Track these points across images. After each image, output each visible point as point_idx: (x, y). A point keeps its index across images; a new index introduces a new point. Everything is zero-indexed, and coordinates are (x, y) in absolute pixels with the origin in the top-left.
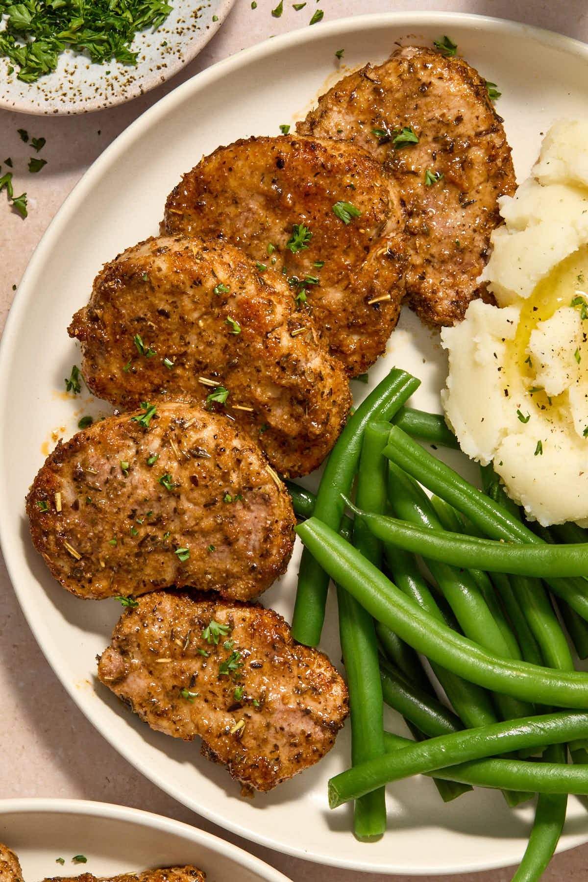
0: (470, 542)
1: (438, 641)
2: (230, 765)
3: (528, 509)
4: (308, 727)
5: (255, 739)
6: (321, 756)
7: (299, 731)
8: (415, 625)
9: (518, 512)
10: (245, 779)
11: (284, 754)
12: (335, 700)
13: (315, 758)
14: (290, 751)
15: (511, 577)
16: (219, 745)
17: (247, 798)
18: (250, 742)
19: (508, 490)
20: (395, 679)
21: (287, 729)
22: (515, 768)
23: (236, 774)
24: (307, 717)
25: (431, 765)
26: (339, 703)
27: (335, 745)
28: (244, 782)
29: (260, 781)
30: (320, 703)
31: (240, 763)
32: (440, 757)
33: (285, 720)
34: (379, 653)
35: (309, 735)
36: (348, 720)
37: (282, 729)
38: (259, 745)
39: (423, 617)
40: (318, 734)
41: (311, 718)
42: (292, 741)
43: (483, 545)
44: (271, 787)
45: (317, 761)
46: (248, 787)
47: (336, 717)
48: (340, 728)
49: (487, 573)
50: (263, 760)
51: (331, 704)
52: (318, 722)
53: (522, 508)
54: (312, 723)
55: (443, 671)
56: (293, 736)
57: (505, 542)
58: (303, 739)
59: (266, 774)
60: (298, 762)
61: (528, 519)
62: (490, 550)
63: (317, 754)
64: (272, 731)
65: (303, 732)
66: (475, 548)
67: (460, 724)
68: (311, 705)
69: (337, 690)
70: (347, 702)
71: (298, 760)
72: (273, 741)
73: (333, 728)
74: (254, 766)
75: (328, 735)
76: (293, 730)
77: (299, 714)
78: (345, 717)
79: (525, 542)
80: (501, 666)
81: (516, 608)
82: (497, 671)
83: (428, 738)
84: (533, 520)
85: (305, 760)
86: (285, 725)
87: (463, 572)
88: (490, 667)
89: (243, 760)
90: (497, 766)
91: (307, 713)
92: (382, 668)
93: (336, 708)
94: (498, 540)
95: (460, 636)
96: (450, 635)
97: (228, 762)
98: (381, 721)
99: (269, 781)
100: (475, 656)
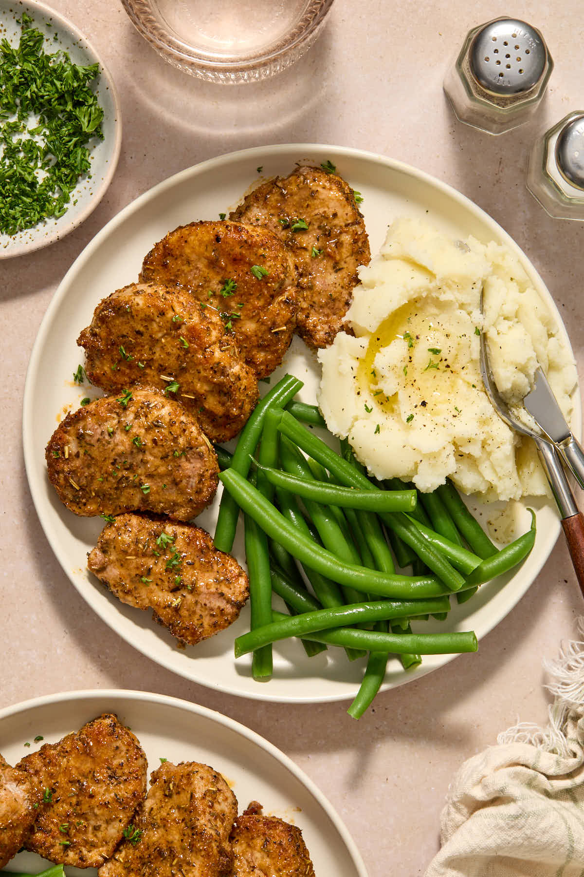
0: (331, 488)
1: (307, 550)
2: (171, 627)
3: (369, 469)
4: (222, 604)
5: (187, 610)
6: (230, 623)
7: (216, 607)
8: (293, 540)
9: (364, 470)
10: (180, 636)
11: (207, 621)
12: (240, 588)
13: (226, 625)
14: (210, 620)
15: (357, 511)
16: (164, 614)
17: (181, 650)
18: (184, 613)
19: (357, 455)
20: (279, 575)
21: (208, 605)
22: (356, 634)
23: (175, 632)
24: (222, 598)
25: (300, 631)
26: (243, 589)
27: (239, 617)
28: (180, 638)
29: (189, 638)
30: (231, 589)
31: (177, 625)
32: (306, 626)
33: (208, 599)
34: (270, 558)
35: (223, 610)
36: (248, 601)
37: (205, 605)
38: (190, 615)
39: (298, 535)
40: (229, 609)
41: (224, 599)
42: (211, 613)
43: (340, 490)
44: (197, 642)
45: (227, 627)
46: (182, 642)
47: (240, 598)
48: (243, 606)
49: (342, 509)
50: (193, 624)
51: (238, 590)
52: (229, 601)
53: (365, 468)
54: (225, 602)
55: (310, 571)
56: (212, 609)
57: (354, 488)
58: (218, 612)
59: (194, 634)
60: (215, 627)
61: (369, 475)
62: (344, 494)
63: (228, 622)
64: (199, 606)
65: (219, 607)
66: (334, 492)
67: (320, 606)
68: (225, 590)
69: (242, 581)
70: (248, 589)
71: (215, 625)
72: (199, 612)
73: (239, 606)
74: (187, 629)
75: (235, 610)
76: (212, 606)
77: (217, 596)
78: (247, 598)
79: (367, 489)
80: (348, 569)
81: (360, 533)
82: (346, 571)
83: (298, 614)
84: (372, 476)
85: (219, 626)
86: (207, 603)
87: (325, 507)
88: (341, 569)
89: (179, 623)
90: (345, 632)
91: (222, 595)
92: (272, 568)
93: (241, 593)
94: (350, 487)
95: (321, 547)
96: (315, 547)
97: (170, 625)
98: (270, 602)
99: (196, 638)
100: (331, 561)
